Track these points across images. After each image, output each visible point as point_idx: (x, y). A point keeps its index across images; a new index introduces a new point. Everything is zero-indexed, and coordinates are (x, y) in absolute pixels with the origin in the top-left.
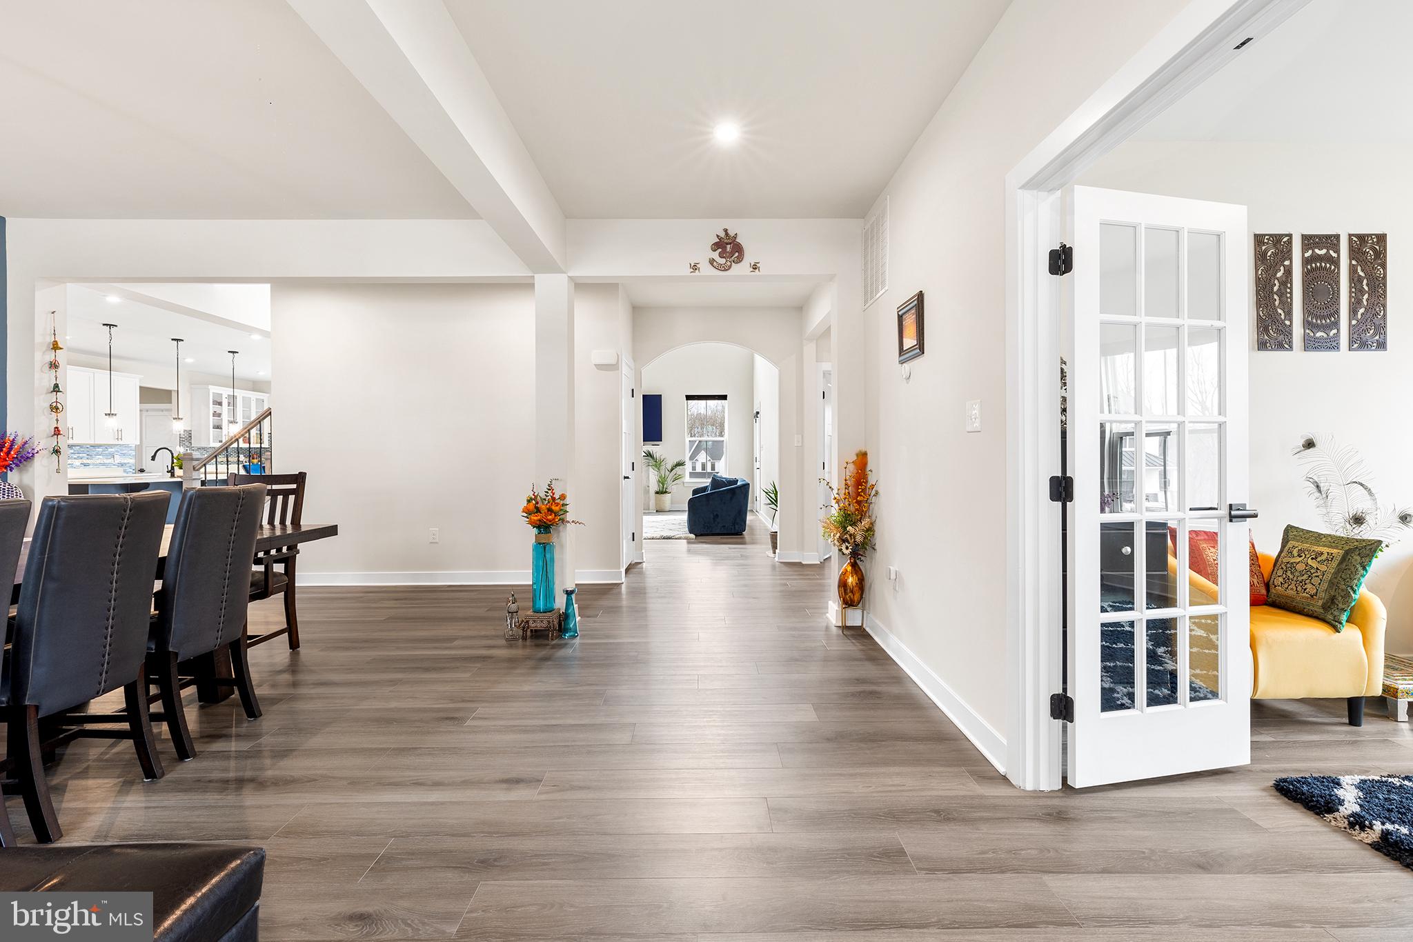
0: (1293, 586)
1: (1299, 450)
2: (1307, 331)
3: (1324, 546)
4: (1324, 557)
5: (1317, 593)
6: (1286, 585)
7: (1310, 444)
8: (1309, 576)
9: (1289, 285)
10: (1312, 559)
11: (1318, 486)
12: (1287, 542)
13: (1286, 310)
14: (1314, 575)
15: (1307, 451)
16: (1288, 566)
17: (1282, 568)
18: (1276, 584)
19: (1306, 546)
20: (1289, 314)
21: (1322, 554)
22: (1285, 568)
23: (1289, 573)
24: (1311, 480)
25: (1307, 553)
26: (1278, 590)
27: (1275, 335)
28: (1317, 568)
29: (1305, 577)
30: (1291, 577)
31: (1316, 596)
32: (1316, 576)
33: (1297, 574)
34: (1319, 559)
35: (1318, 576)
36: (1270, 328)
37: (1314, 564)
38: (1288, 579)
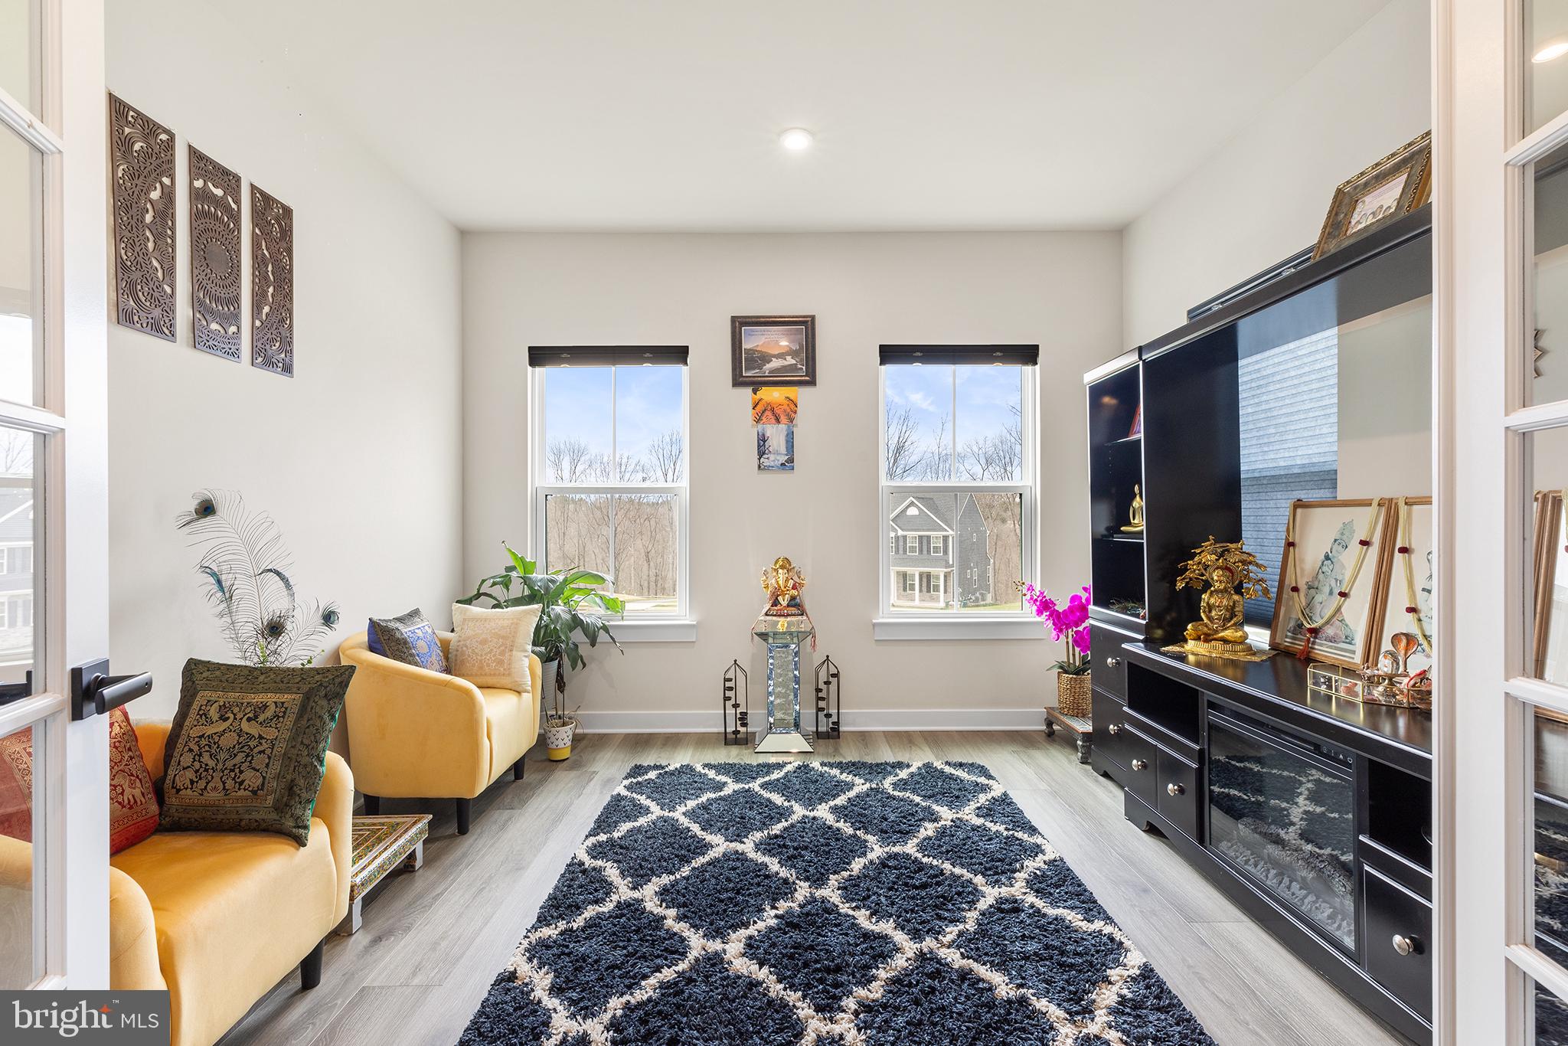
0: (216, 782)
1: (188, 518)
2: (198, 315)
3: (267, 691)
4: (269, 713)
5: (263, 784)
6: (202, 784)
7: (206, 509)
8: (247, 756)
9: (170, 223)
10: (249, 720)
11: (219, 582)
12: (194, 696)
13: (166, 266)
14: (256, 750)
15: (203, 521)
16: (203, 742)
17: (191, 750)
18: (179, 784)
19: (232, 696)
20: (170, 272)
21: (265, 706)
22: (196, 748)
23: (206, 758)
24: (208, 570)
25: (235, 710)
26: (187, 795)
27: (148, 304)
28: (261, 737)
29: (240, 757)
30: (211, 763)
31: (262, 789)
32: (260, 752)
33: (222, 756)
34: (261, 719)
35: (263, 752)
36: (139, 287)
37: (252, 729)
38: (206, 770)
